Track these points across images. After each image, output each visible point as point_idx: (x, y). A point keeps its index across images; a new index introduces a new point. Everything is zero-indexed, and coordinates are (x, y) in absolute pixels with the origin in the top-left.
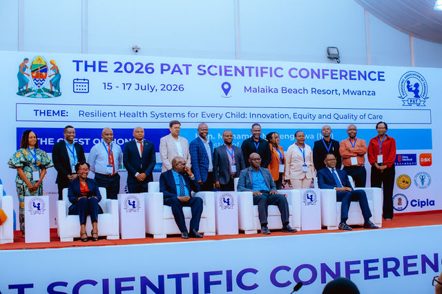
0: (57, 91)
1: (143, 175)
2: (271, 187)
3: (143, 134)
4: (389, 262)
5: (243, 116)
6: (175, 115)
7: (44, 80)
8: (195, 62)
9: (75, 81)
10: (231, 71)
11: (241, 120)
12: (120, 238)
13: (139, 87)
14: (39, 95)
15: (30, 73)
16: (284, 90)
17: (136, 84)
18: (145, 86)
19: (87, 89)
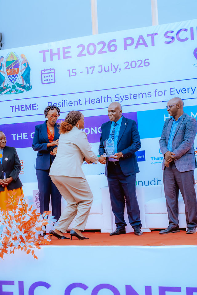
0: (28, 85)
6: (141, 95)
7: (17, 75)
8: (161, 29)
9: (43, 72)
13: (102, 69)
14: (14, 91)
15: (5, 71)
17: (99, 66)
18: (109, 67)
19: (53, 79)
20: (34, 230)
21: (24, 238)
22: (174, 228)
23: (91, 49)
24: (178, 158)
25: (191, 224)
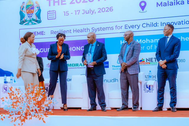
0: (39, 20)
6: (107, 28)
7: (32, 14)
9: (49, 12)
11: (154, 28)
14: (30, 23)
15: (25, 11)
17: (83, 10)
18: (88, 11)
19: (55, 17)
20: (43, 106)
21: (37, 110)
22: (125, 108)
24: (129, 66)
25: (135, 105)
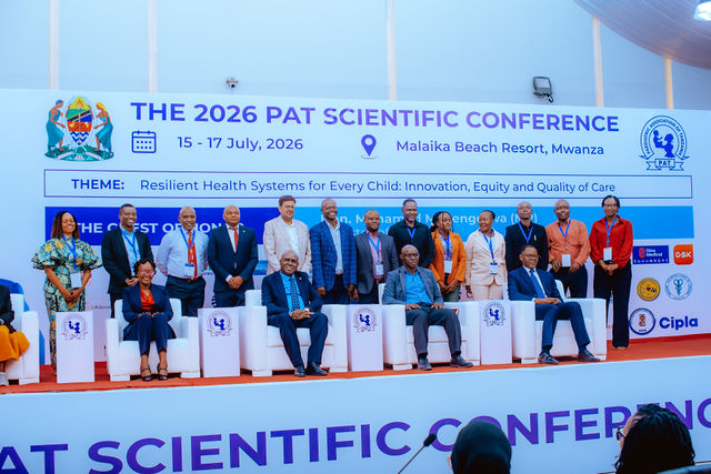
0: (107, 150)
1: (238, 279)
2: (435, 298)
3: (239, 216)
4: (614, 414)
5: (394, 187)
6: (289, 186)
7: (86, 133)
8: (320, 105)
9: (135, 135)
10: (375, 117)
11: (391, 193)
12: (202, 375)
13: (233, 143)
14: (80, 156)
15: (66, 124)
16: (460, 147)
17: (229, 139)
18: (243, 142)
19: (153, 147)
23: (218, 113)
